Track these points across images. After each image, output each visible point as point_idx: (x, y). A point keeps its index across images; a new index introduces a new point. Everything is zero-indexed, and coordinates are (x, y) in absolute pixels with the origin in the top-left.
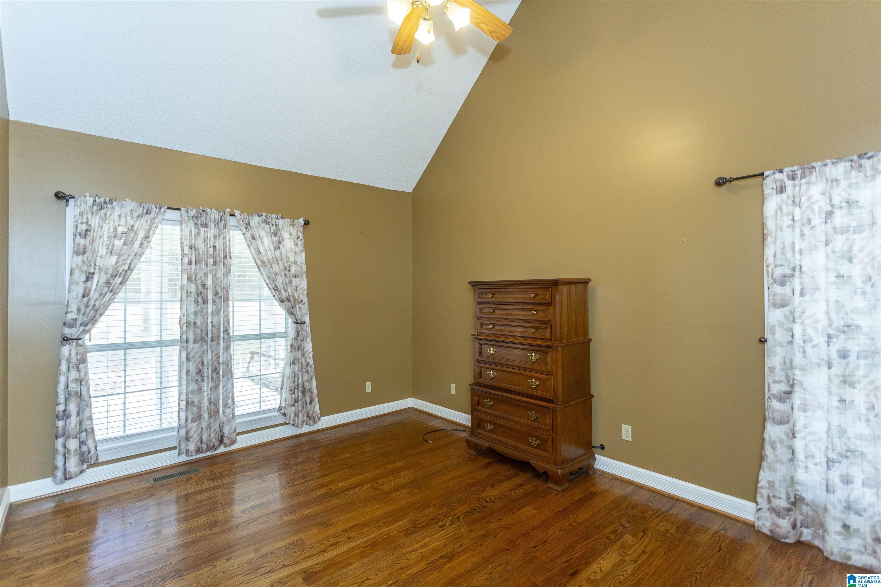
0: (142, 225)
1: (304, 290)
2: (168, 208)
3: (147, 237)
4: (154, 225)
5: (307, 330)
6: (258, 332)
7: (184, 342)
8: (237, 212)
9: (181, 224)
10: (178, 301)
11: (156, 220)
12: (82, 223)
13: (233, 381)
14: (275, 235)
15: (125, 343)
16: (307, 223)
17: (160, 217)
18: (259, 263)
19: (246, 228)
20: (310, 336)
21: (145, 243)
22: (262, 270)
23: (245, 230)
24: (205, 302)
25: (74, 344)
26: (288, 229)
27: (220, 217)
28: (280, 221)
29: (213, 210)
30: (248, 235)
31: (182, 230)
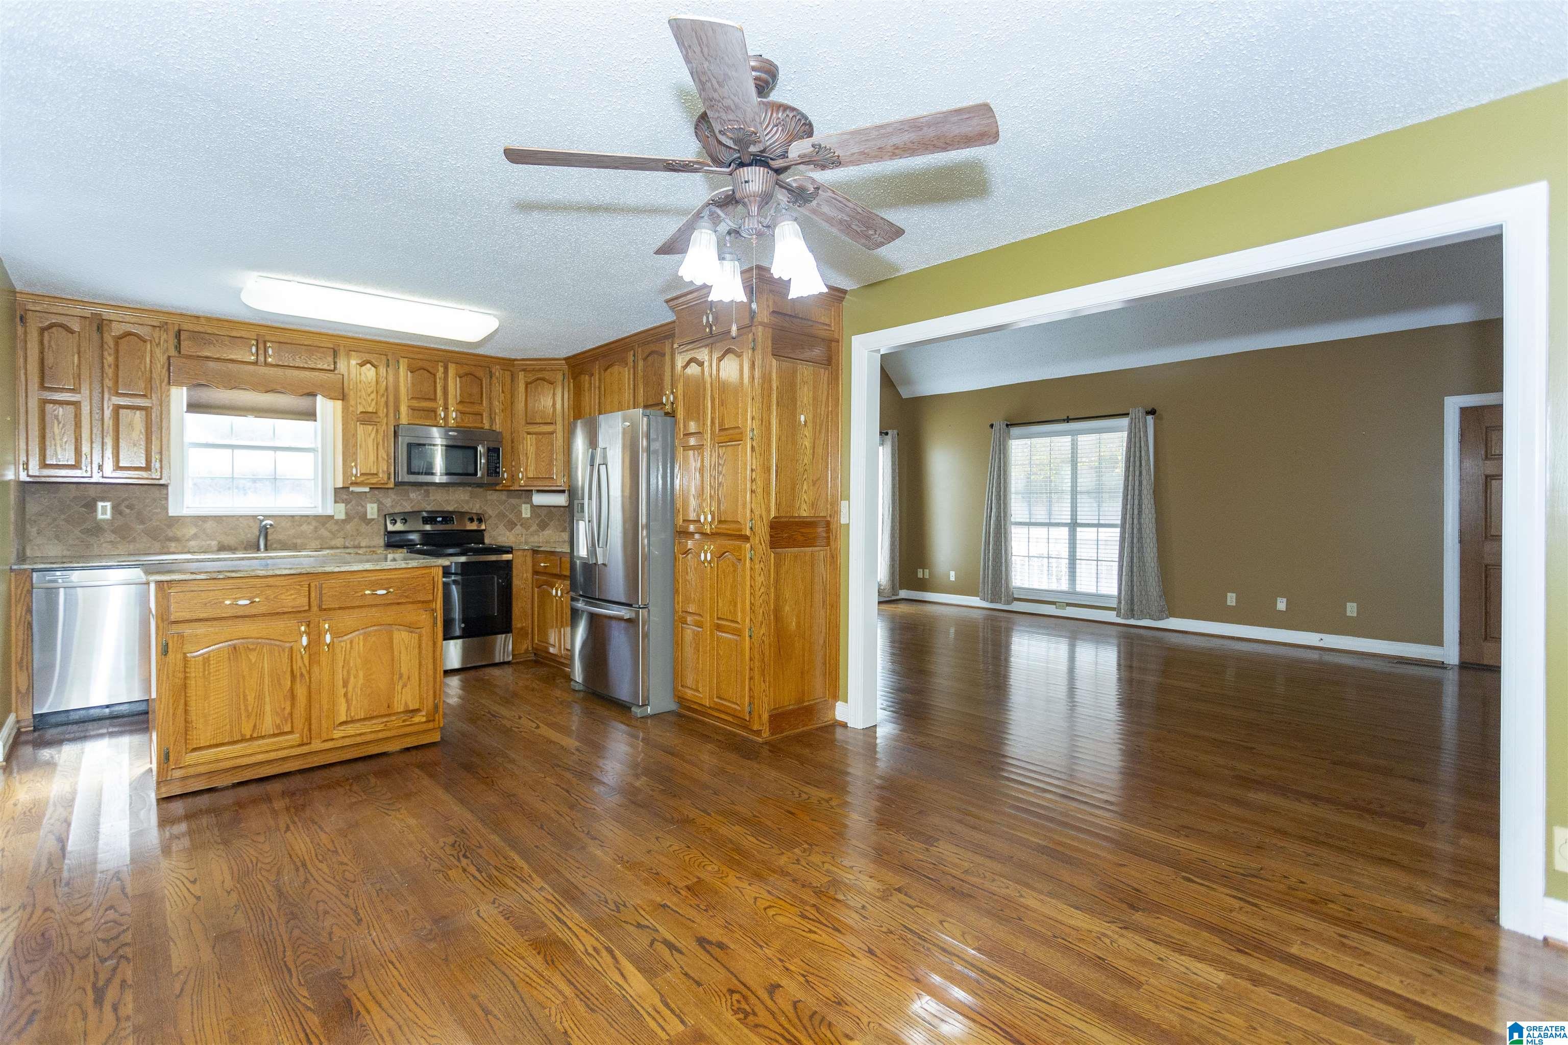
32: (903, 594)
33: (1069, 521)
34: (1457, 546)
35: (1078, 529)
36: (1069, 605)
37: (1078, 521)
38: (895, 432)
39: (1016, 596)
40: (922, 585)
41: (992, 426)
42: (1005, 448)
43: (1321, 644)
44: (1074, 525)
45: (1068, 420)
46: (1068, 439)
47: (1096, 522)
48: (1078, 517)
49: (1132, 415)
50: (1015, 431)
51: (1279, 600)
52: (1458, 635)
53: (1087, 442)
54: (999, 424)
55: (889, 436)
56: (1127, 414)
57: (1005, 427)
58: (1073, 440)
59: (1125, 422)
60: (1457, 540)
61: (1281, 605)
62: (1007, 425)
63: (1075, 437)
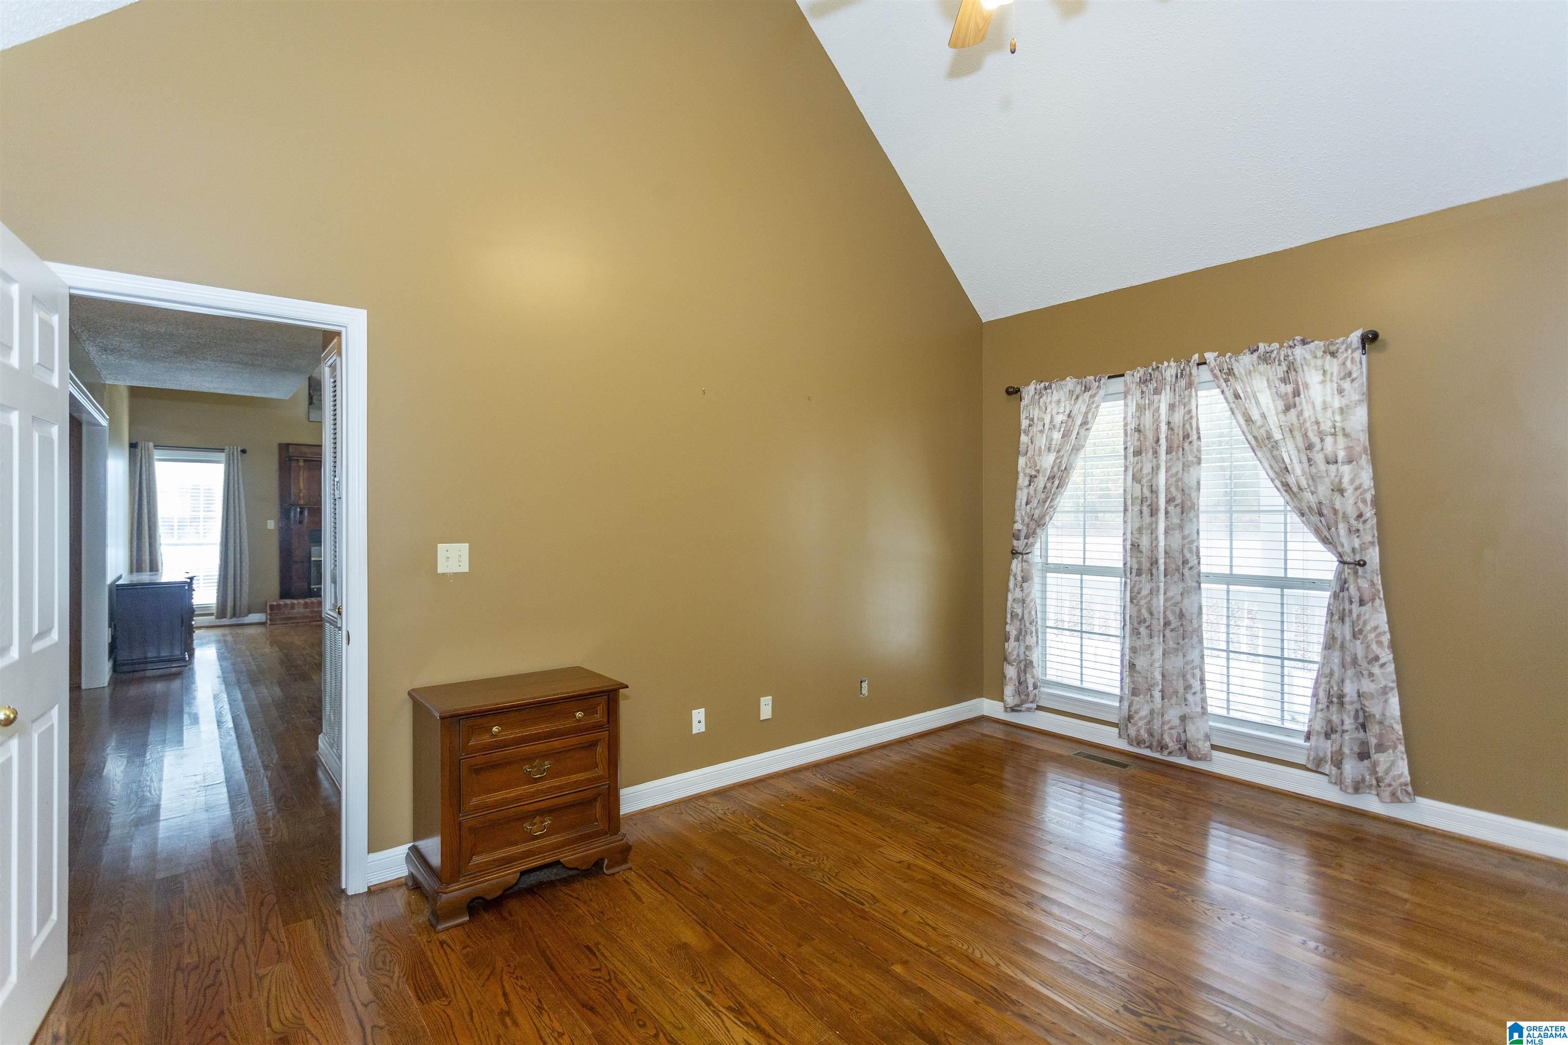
0: (1080, 407)
1: (1365, 491)
2: (1110, 377)
3: (1084, 423)
4: (1094, 406)
5: (1375, 582)
6: (1281, 574)
7: (1126, 571)
8: (1210, 356)
9: (1125, 397)
10: (1121, 512)
11: (1096, 399)
12: (1058, 413)
13: (1202, 651)
14: (1285, 380)
15: (1084, 565)
16: (1370, 339)
17: (1102, 392)
18: (1253, 442)
19: (1226, 381)
20: (1382, 596)
21: (1083, 431)
22: (1259, 454)
23: (1224, 384)
24: (1154, 512)
25: (1020, 558)
26: (1319, 362)
27: (1179, 371)
28: (1299, 351)
29: (1172, 364)
30: (1229, 394)
31: (1126, 405)
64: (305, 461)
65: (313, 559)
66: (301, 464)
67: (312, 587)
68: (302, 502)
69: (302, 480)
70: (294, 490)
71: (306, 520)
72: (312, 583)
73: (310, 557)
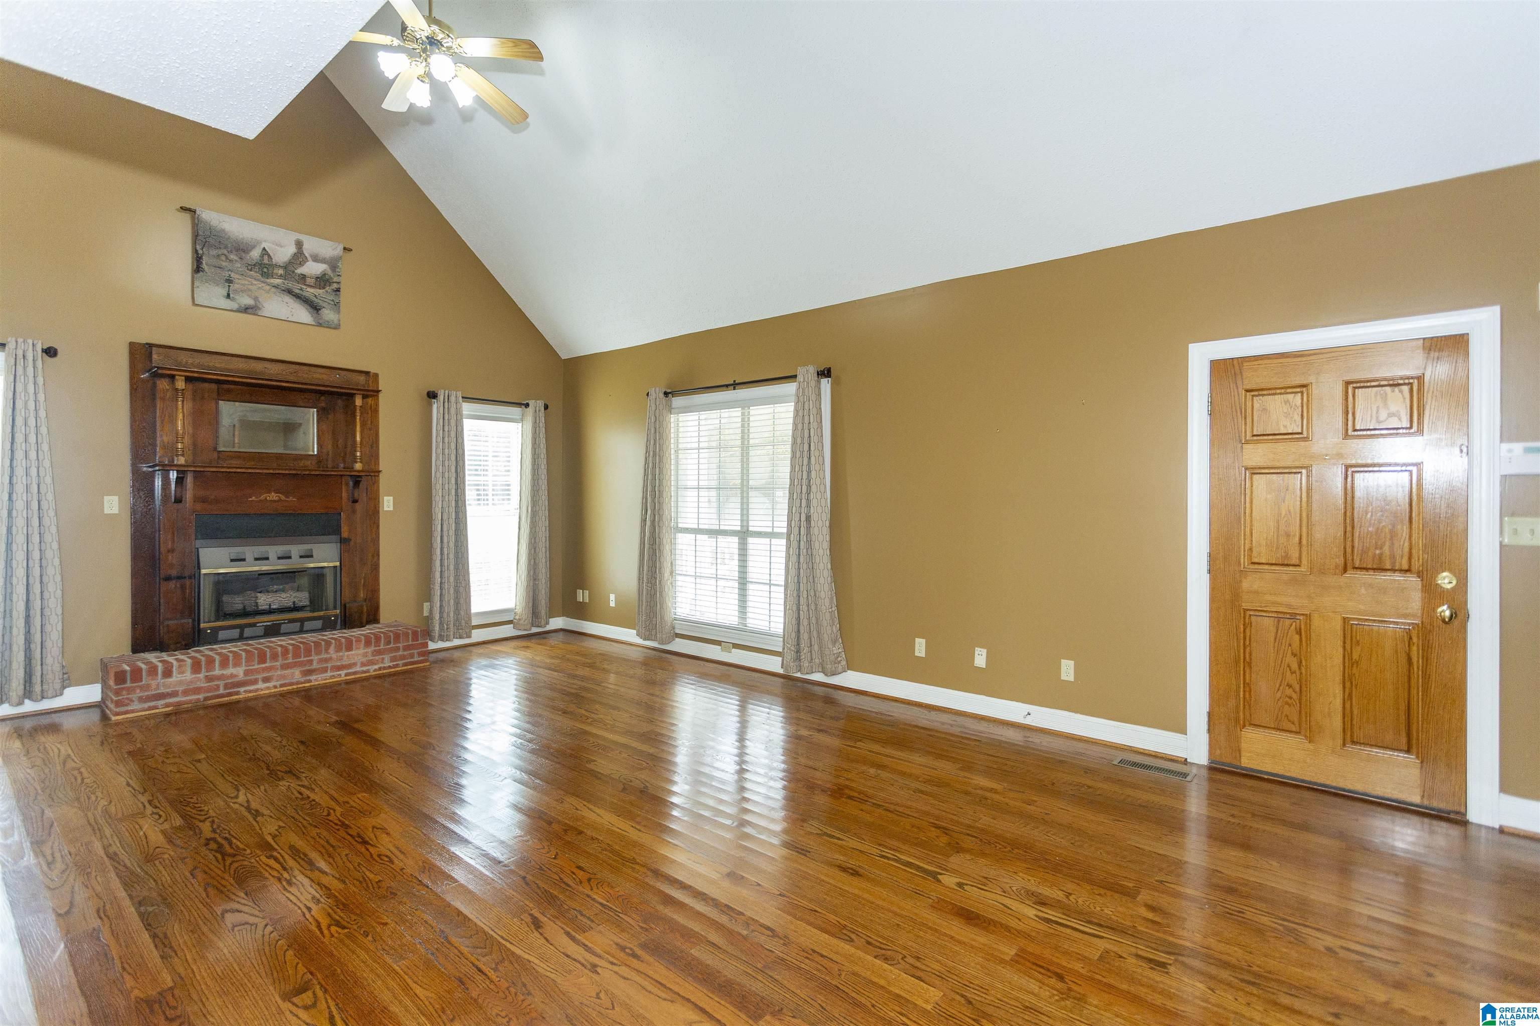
32: (557, 623)
33: (739, 528)
34: (1206, 577)
35: (751, 540)
36: (736, 646)
37: (751, 529)
38: (540, 404)
39: (677, 631)
40: (580, 611)
41: (648, 395)
42: (661, 425)
43: (1028, 721)
44: (744, 534)
45: (735, 385)
46: (737, 413)
47: (770, 530)
48: (751, 523)
49: (800, 378)
50: (677, 401)
51: (978, 650)
52: (1206, 719)
53: (760, 415)
54: (657, 393)
55: (530, 410)
56: (794, 377)
57: (662, 395)
58: (743, 414)
59: (790, 388)
60: (1205, 567)
61: (980, 659)
62: (666, 394)
63: (746, 411)
64: (188, 379)
65: (203, 571)
66: (180, 384)
67: (202, 625)
68: (182, 460)
69: (180, 416)
70: (163, 437)
71: (189, 495)
72: (202, 620)
73: (199, 568)
